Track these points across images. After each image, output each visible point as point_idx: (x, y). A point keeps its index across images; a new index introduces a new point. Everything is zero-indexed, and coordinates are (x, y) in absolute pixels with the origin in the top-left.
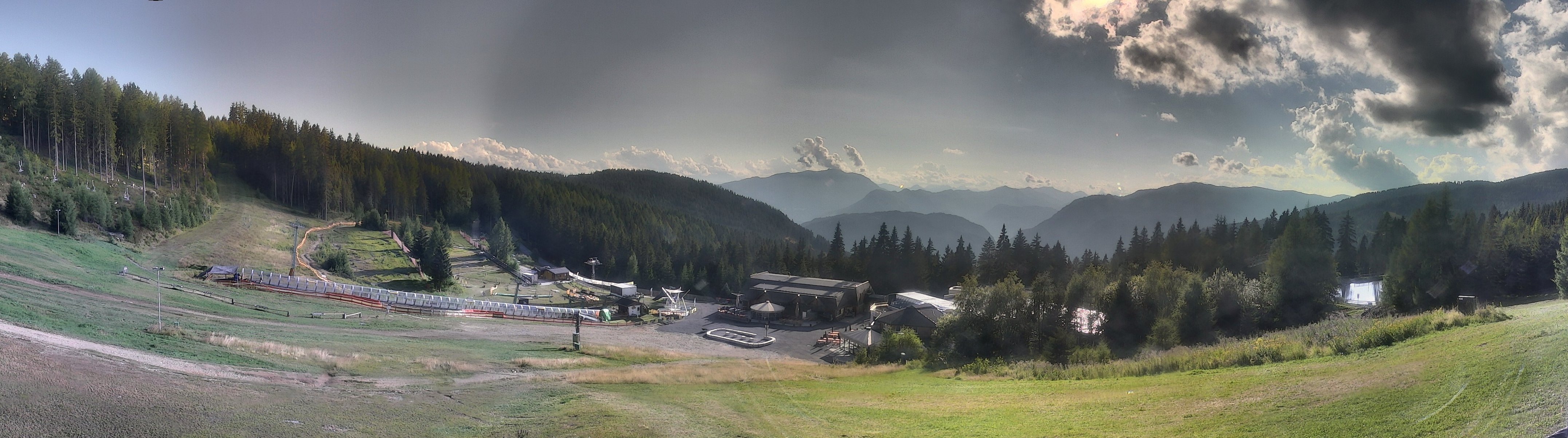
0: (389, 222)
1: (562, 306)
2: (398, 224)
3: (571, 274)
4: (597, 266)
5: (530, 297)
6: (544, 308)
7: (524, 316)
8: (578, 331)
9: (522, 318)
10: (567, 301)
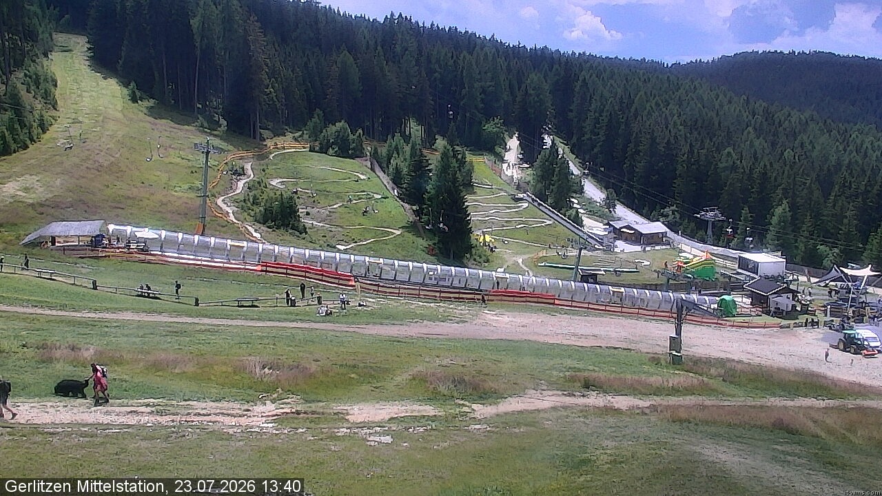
0: (367, 146)
1: (654, 287)
3: (670, 234)
4: (715, 223)
5: (600, 270)
6: (622, 290)
7: (589, 303)
8: (679, 332)
9: (586, 305)
10: (663, 280)
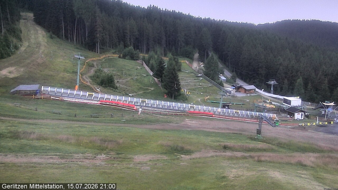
0: (141, 55)
1: (251, 110)
2: (147, 56)
3: (257, 90)
4: (274, 86)
5: (230, 103)
6: (239, 111)
8: (260, 127)
